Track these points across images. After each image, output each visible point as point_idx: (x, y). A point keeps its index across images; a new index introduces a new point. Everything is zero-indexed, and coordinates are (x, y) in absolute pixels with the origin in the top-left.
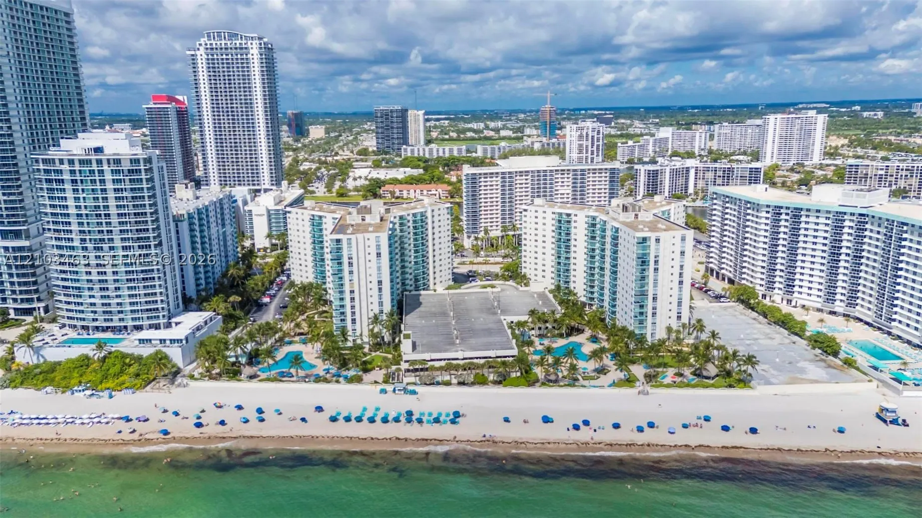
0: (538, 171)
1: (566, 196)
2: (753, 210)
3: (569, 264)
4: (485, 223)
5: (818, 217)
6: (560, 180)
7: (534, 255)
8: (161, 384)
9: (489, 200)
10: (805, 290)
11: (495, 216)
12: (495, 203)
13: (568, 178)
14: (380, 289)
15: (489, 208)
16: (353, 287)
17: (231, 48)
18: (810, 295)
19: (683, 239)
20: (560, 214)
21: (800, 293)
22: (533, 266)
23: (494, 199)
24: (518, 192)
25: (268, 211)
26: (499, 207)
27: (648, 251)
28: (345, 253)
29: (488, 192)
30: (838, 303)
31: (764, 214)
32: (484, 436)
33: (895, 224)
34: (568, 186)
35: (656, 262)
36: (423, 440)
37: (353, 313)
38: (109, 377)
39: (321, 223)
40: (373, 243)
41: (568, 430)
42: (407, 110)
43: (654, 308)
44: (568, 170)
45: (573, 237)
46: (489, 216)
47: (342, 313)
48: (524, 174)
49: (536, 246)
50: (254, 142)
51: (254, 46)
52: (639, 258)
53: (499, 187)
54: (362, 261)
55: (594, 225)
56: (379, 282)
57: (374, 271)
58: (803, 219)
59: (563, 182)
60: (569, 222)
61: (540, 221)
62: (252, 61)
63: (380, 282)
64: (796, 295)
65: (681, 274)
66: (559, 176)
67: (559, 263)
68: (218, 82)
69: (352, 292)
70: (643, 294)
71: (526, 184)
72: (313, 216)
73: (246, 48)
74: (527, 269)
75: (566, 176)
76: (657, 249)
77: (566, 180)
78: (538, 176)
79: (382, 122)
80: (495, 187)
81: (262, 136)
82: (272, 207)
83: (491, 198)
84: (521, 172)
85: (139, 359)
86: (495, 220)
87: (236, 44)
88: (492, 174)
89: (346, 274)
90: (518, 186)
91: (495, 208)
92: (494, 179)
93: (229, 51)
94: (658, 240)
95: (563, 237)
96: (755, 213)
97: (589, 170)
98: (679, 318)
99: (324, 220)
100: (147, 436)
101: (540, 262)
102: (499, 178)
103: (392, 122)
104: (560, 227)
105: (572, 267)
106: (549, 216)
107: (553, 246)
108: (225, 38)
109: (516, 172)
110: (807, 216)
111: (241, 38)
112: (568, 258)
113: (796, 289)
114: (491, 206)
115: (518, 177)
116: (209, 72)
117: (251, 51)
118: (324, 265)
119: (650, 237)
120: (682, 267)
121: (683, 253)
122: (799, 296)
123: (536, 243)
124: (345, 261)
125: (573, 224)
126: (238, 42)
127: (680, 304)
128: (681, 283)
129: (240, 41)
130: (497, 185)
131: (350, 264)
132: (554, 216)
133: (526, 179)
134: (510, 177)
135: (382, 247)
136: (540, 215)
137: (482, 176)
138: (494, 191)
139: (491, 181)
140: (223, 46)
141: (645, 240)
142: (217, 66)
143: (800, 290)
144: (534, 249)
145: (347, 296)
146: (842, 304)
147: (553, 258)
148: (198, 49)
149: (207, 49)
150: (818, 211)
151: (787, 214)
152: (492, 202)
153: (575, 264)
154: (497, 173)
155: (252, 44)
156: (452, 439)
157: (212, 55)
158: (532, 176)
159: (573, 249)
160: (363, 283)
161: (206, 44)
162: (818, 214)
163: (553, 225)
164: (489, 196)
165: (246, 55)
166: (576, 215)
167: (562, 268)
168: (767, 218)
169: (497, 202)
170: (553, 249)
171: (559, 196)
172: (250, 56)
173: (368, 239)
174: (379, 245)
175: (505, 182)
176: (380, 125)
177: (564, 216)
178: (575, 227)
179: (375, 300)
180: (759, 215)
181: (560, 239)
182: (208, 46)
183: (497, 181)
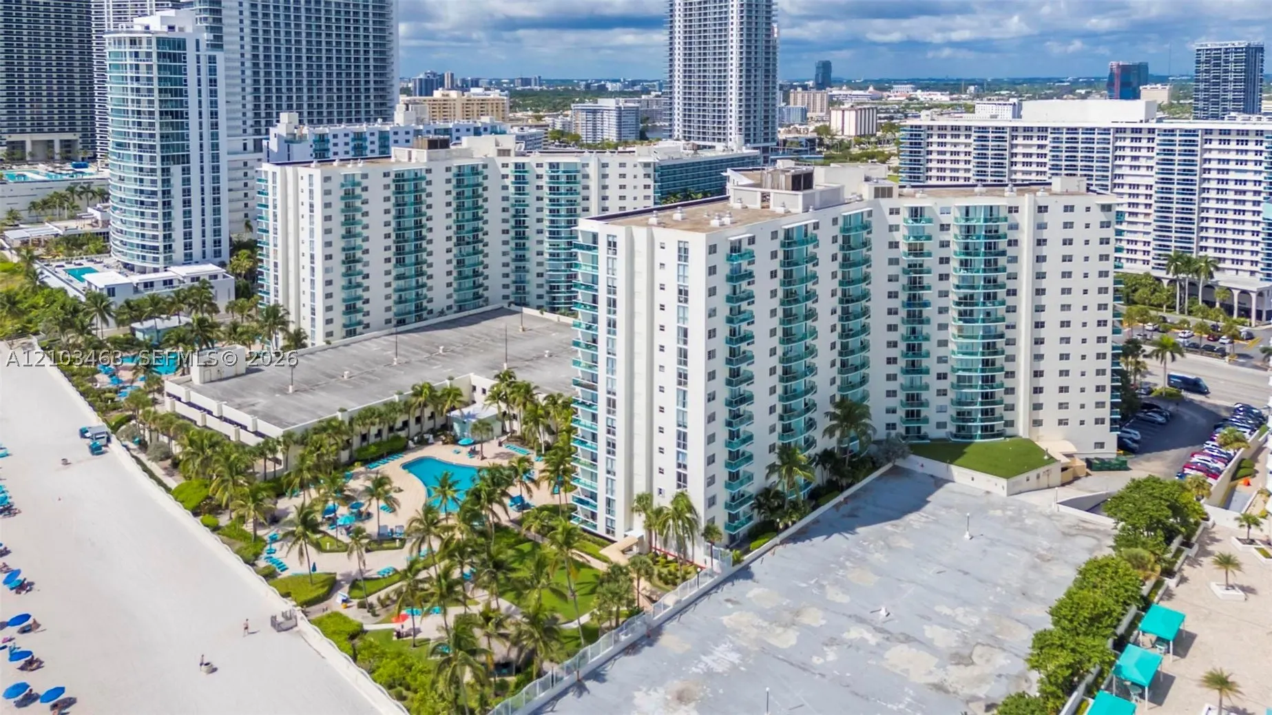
0: (1073, 130)
1: (1142, 190)
6: (1128, 152)
13: (1150, 149)
14: (313, 271)
16: (277, 258)
19: (682, 255)
28: (270, 196)
34: (1150, 168)
35: (612, 304)
40: (306, 186)
43: (611, 431)
44: (1150, 131)
48: (1034, 134)
53: (972, 157)
54: (292, 215)
56: (311, 257)
57: (306, 236)
59: (1135, 158)
65: (682, 353)
66: (1128, 143)
69: (276, 265)
75: (1144, 143)
76: (612, 271)
77: (1144, 153)
79: (1207, 71)
84: (1027, 130)
88: (957, 128)
89: (271, 232)
90: (1018, 159)
92: (962, 139)
94: (612, 246)
98: (682, 479)
102: (972, 140)
103: (1226, 71)
115: (1020, 141)
119: (598, 236)
120: (682, 334)
121: (682, 295)
127: (681, 439)
128: (681, 377)
130: (967, 153)
133: (1042, 146)
134: (1000, 139)
135: (315, 195)
137: (936, 132)
139: (955, 145)
145: (272, 271)
154: (968, 128)
160: (292, 254)
171: (1126, 190)
173: (302, 178)
174: (312, 193)
175: (985, 147)
176: (1203, 76)
179: (307, 288)
183: (967, 145)
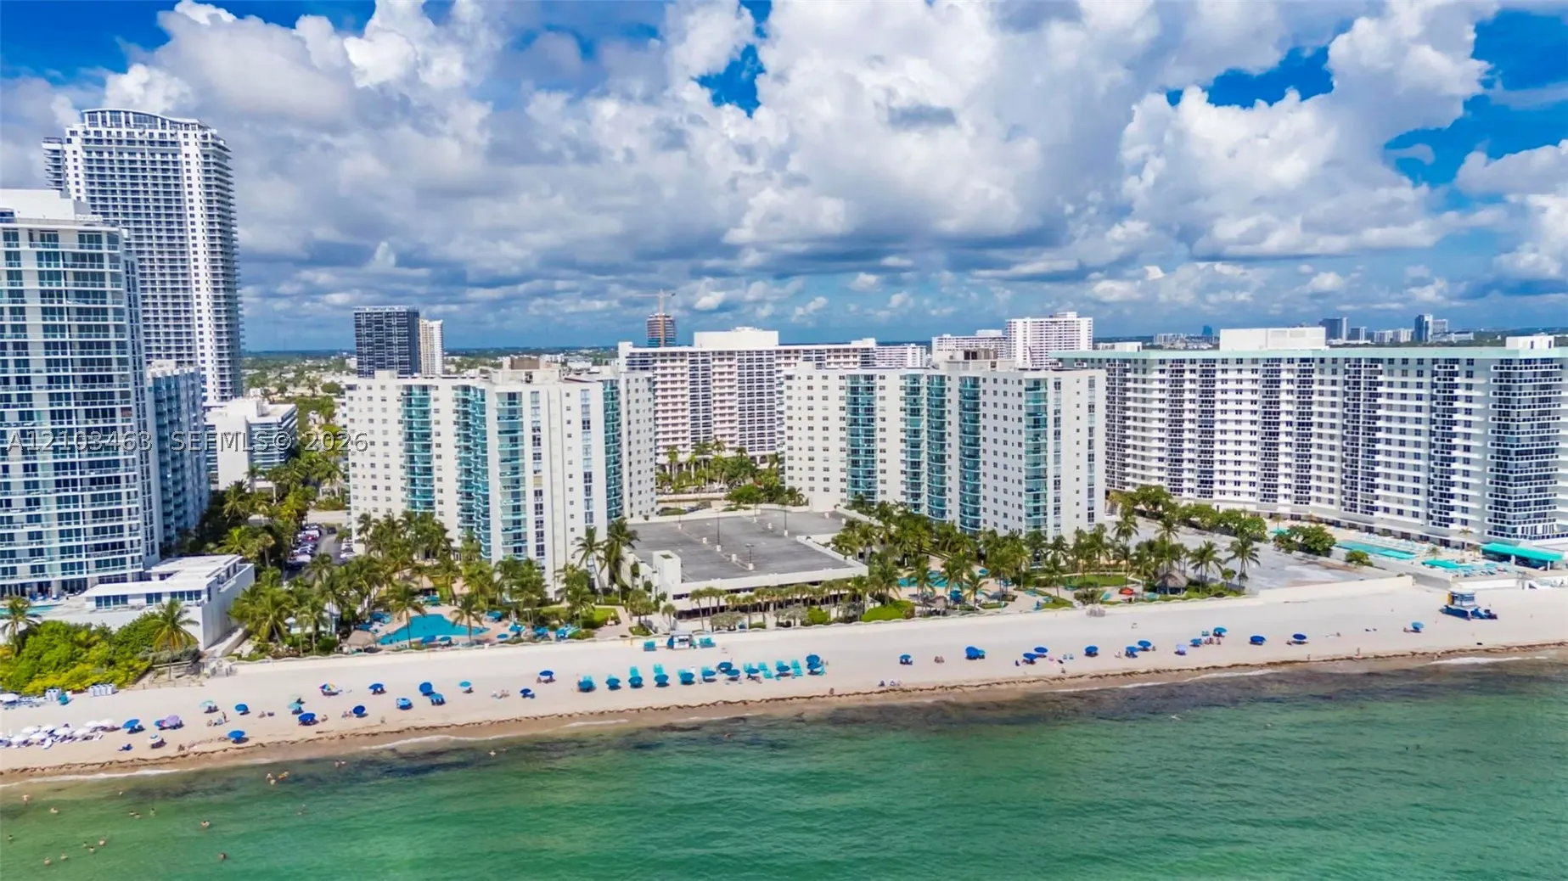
0: (749, 353)
2: (1136, 371)
3: (873, 462)
4: (664, 439)
5: (1240, 371)
6: (783, 368)
7: (806, 454)
8: (173, 675)
9: (670, 400)
10: (1230, 487)
11: (680, 428)
12: (680, 406)
14: (588, 490)
15: (670, 414)
16: (541, 485)
17: (142, 142)
18: (1237, 493)
19: (1092, 384)
20: (855, 378)
21: (1223, 492)
22: (806, 474)
23: (679, 399)
24: (716, 388)
25: (249, 426)
26: (687, 413)
27: (1043, 404)
28: (527, 420)
29: (669, 385)
30: (1281, 500)
31: (1157, 375)
32: (882, 684)
33: (1363, 363)
35: (1057, 421)
36: (776, 700)
37: (540, 535)
38: (45, 669)
39: (427, 400)
40: (575, 402)
41: (1017, 664)
42: (416, 314)
43: (1057, 500)
44: (797, 351)
45: (878, 414)
46: (670, 428)
47: (518, 537)
48: (726, 356)
49: (811, 438)
50: (187, 319)
51: (191, 140)
52: (1030, 415)
53: (686, 377)
54: (556, 436)
55: (916, 391)
56: (585, 476)
57: (577, 455)
58: (1219, 375)
60: (870, 389)
61: (817, 393)
62: (185, 167)
63: (588, 477)
64: (1216, 496)
65: (1090, 442)
66: (783, 361)
67: (855, 463)
68: (110, 203)
69: (538, 493)
70: (1038, 476)
71: (729, 373)
72: (409, 388)
73: (173, 143)
74: (794, 478)
75: (792, 361)
76: (1057, 400)
78: (749, 360)
79: (369, 335)
80: (679, 378)
81: (205, 307)
82: (254, 418)
83: (673, 396)
84: (721, 353)
85: (104, 633)
86: (680, 435)
87: (151, 135)
88: (673, 354)
89: (527, 460)
90: (717, 377)
91: (680, 413)
92: (678, 363)
93: (137, 146)
94: (1058, 385)
95: (861, 417)
96: (1140, 376)
97: (829, 351)
98: (1091, 516)
99: (433, 394)
100: (196, 748)
101: (819, 464)
102: (686, 363)
103: (389, 335)
104: (855, 399)
105: (879, 466)
106: (834, 382)
107: (844, 434)
108: (127, 122)
109: (714, 353)
110: (1224, 371)
111: (163, 124)
112: (870, 452)
113: (1217, 486)
114: (673, 410)
115: (717, 362)
116: (92, 184)
117: (185, 149)
118: (430, 480)
119: (1046, 380)
120: (1091, 430)
121: (1091, 407)
122: (1222, 497)
123: (811, 433)
124: (527, 434)
125: (878, 393)
126: (156, 133)
127: (1091, 492)
128: (1091, 457)
129: (161, 131)
130: (682, 375)
131: (536, 441)
132: (843, 383)
133: (730, 366)
134: (704, 361)
135: (592, 410)
136: (817, 382)
137: (658, 358)
138: (679, 385)
139: (673, 368)
140: (124, 136)
141: (1037, 383)
142: (108, 172)
143: (1222, 488)
144: (806, 444)
145: (529, 502)
146: (1288, 501)
147: (844, 454)
148: (69, 141)
149: (88, 141)
150: (1240, 361)
151: (1192, 371)
152: (675, 404)
153: (883, 461)
154: (683, 354)
155: (186, 136)
156: (827, 693)
157: (100, 153)
158: (740, 361)
159: (878, 435)
160: (558, 477)
161: (86, 133)
162: (1240, 366)
163: (841, 398)
164: (670, 393)
165: (174, 155)
166: (882, 378)
167: (861, 471)
168: (1162, 381)
169: (683, 403)
170: (842, 439)
172: (180, 157)
173: (568, 395)
174: (587, 406)
175: (695, 369)
176: (365, 339)
177: (862, 381)
178: (883, 398)
179: (579, 509)
180: (1148, 376)
181: (855, 420)
182: (92, 136)
183: (682, 368)
